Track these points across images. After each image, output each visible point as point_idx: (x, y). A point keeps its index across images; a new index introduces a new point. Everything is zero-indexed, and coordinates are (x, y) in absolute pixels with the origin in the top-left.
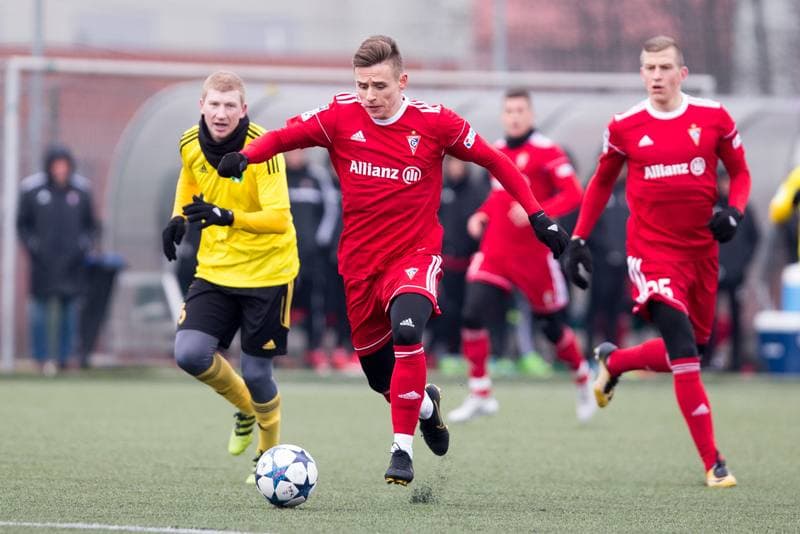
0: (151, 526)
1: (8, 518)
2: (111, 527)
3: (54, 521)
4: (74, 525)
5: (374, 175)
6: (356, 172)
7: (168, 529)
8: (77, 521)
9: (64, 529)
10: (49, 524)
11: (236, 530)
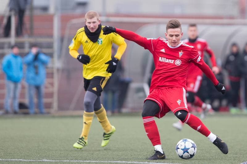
0: (141, 162)
1: (96, 160)
2: (128, 162)
3: (111, 161)
4: (117, 162)
5: (166, 62)
6: (161, 61)
7: (146, 163)
8: (118, 161)
9: (114, 163)
10: (109, 162)
11: (167, 163)
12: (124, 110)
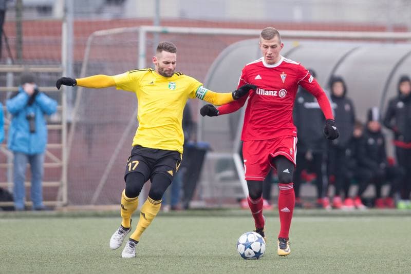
12: (194, 204)
